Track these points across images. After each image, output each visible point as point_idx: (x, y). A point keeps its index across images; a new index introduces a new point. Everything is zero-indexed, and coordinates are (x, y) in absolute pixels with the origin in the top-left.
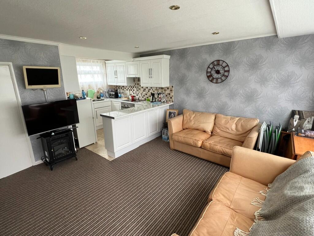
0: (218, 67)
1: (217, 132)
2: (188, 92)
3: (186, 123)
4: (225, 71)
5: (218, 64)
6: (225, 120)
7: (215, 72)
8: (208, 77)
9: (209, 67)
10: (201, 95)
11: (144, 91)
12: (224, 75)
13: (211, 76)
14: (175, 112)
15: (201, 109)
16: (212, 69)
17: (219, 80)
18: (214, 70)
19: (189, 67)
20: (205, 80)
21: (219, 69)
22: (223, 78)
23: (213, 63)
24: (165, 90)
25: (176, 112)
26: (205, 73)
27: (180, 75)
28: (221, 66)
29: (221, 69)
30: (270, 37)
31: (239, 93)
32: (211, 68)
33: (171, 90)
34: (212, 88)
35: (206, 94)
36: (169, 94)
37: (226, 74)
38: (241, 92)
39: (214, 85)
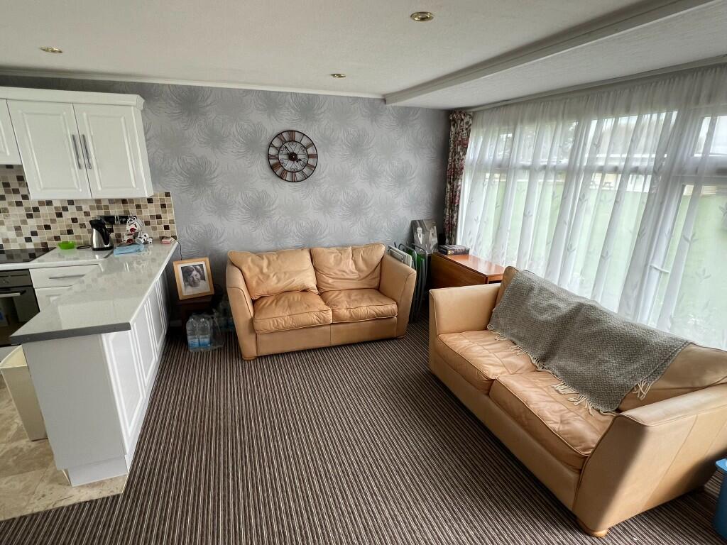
0: (293, 147)
1: (329, 284)
2: (222, 207)
3: (258, 284)
4: (309, 156)
5: (292, 140)
6: (335, 257)
7: (286, 157)
8: (273, 168)
9: (271, 145)
10: (258, 210)
11: (30, 216)
12: (307, 165)
13: (279, 164)
14: (201, 266)
15: (263, 245)
16: (279, 149)
17: (299, 176)
18: (285, 151)
19: (215, 140)
20: (265, 174)
21: (296, 152)
22: (306, 170)
23: (279, 135)
24: (138, 207)
25: (203, 263)
26: (264, 159)
27: (188, 161)
28: (299, 145)
29: (301, 152)
30: (374, 99)
31: (338, 200)
32: (276, 148)
33: (163, 206)
34: (284, 192)
35: (271, 209)
36: (159, 217)
37: (311, 161)
38: (341, 197)
39: (288, 187)
